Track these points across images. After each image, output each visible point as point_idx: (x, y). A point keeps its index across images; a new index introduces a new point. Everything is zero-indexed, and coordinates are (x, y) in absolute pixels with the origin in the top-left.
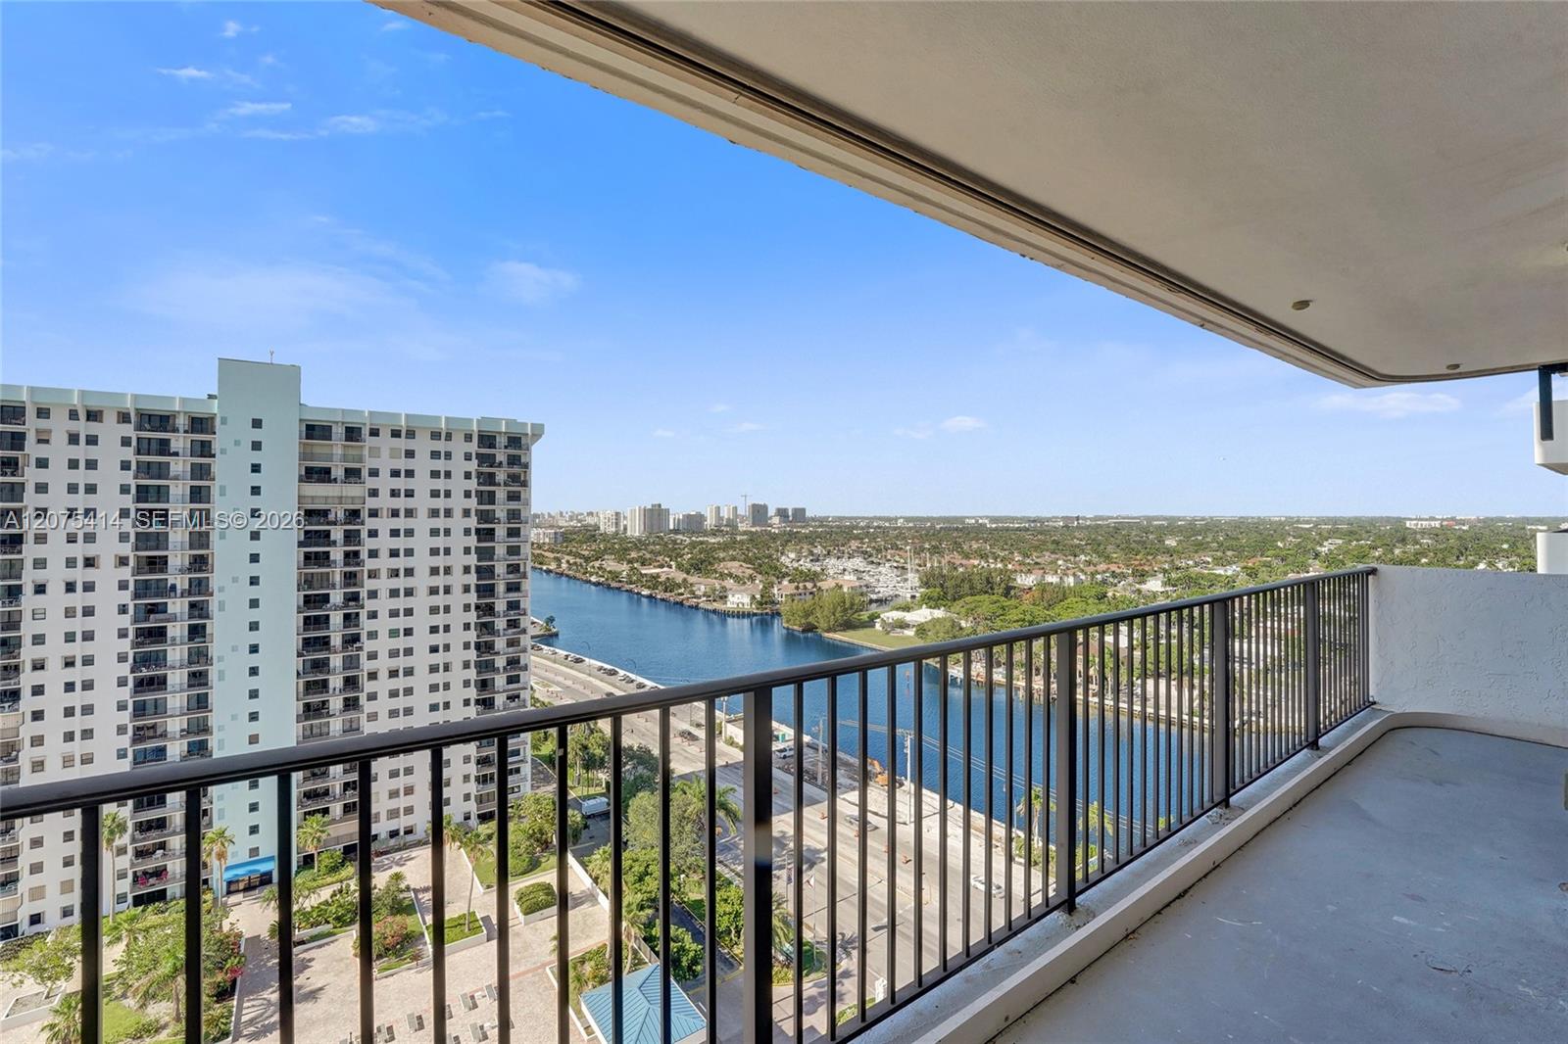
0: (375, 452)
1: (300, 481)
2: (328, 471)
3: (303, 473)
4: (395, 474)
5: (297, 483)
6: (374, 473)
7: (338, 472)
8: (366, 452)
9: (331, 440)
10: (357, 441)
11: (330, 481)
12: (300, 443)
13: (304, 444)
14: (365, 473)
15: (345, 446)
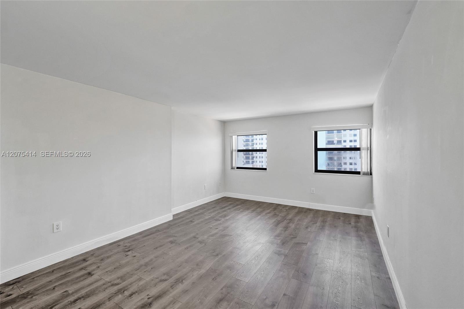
0: (345, 136)
1: (326, 144)
2: (333, 141)
3: (327, 142)
4: (351, 141)
5: (325, 145)
6: (345, 141)
7: (335, 142)
8: (343, 136)
9: (333, 133)
10: (340, 133)
11: (333, 144)
12: (326, 135)
13: (327, 135)
14: (342, 141)
15: (337, 135)
